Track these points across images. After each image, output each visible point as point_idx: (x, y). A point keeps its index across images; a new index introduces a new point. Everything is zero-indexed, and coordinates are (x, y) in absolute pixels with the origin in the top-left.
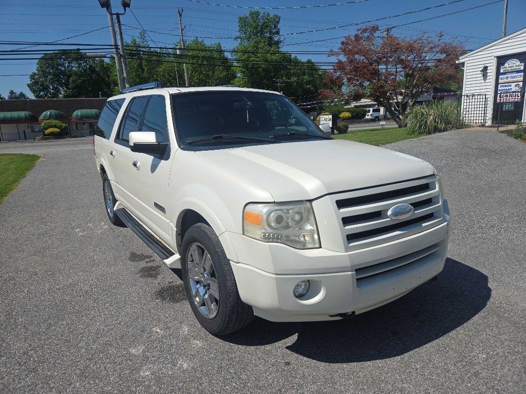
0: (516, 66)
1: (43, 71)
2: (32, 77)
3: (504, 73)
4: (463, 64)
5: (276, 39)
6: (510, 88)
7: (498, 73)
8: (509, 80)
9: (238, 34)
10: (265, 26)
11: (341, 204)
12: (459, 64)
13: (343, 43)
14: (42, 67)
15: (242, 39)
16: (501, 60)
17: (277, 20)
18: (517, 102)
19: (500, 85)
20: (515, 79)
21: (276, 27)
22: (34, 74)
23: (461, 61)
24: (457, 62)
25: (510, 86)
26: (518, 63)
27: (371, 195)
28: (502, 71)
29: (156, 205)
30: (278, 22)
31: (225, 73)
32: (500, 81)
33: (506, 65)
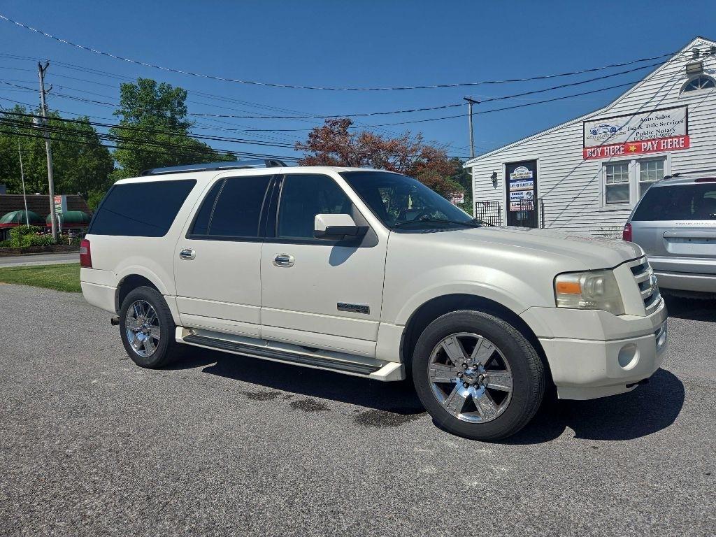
0: (525, 174)
3: (514, 181)
4: (470, 169)
5: (182, 121)
6: (521, 196)
7: (508, 181)
8: (520, 188)
9: (121, 108)
10: (165, 102)
12: (465, 169)
13: (311, 136)
15: (127, 115)
16: (510, 167)
17: (181, 96)
18: (531, 211)
19: (511, 193)
20: (524, 187)
21: (180, 104)
23: (468, 166)
24: (464, 167)
25: (522, 194)
26: (527, 171)
28: (512, 178)
29: (341, 307)
30: (184, 98)
31: (96, 162)
32: (511, 189)
33: (515, 172)
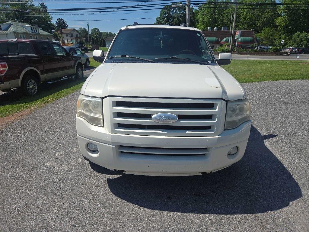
1: (162, 16)
2: (157, 19)
11: (119, 104)
14: (162, 14)
22: (158, 18)
27: (139, 102)
